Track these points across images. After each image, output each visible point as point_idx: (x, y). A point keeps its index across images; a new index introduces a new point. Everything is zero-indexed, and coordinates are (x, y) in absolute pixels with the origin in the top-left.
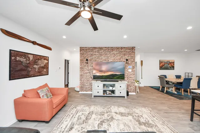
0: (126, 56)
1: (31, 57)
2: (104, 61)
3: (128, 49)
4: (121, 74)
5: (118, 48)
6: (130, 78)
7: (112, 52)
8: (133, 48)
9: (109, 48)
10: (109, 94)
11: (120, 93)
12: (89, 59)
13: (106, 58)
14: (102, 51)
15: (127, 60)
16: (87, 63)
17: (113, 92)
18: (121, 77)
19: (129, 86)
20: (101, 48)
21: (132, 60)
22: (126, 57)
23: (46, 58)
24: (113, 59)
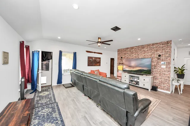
0: (159, 51)
1: (94, 58)
2: (135, 58)
3: (161, 44)
4: (148, 70)
5: (149, 45)
6: (163, 75)
7: (142, 50)
8: (168, 43)
9: (140, 47)
10: (134, 84)
11: (144, 85)
12: (123, 57)
13: (136, 55)
14: (133, 50)
15: (159, 56)
16: (122, 60)
17: (137, 83)
18: (148, 72)
19: (162, 82)
20: (132, 48)
21: (168, 55)
22: (159, 53)
23: (100, 58)
24: (143, 56)
